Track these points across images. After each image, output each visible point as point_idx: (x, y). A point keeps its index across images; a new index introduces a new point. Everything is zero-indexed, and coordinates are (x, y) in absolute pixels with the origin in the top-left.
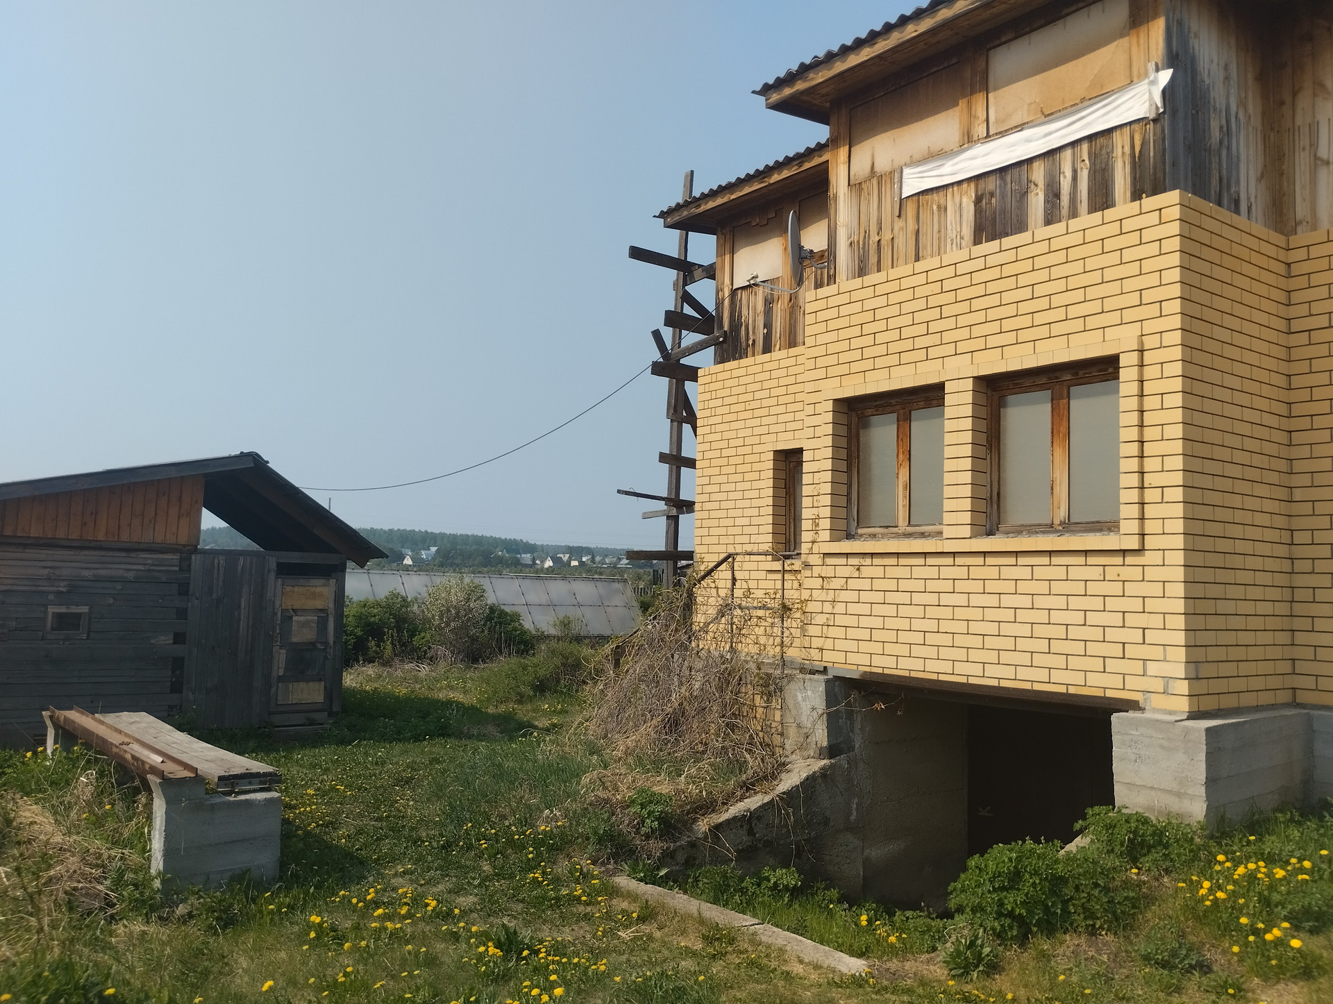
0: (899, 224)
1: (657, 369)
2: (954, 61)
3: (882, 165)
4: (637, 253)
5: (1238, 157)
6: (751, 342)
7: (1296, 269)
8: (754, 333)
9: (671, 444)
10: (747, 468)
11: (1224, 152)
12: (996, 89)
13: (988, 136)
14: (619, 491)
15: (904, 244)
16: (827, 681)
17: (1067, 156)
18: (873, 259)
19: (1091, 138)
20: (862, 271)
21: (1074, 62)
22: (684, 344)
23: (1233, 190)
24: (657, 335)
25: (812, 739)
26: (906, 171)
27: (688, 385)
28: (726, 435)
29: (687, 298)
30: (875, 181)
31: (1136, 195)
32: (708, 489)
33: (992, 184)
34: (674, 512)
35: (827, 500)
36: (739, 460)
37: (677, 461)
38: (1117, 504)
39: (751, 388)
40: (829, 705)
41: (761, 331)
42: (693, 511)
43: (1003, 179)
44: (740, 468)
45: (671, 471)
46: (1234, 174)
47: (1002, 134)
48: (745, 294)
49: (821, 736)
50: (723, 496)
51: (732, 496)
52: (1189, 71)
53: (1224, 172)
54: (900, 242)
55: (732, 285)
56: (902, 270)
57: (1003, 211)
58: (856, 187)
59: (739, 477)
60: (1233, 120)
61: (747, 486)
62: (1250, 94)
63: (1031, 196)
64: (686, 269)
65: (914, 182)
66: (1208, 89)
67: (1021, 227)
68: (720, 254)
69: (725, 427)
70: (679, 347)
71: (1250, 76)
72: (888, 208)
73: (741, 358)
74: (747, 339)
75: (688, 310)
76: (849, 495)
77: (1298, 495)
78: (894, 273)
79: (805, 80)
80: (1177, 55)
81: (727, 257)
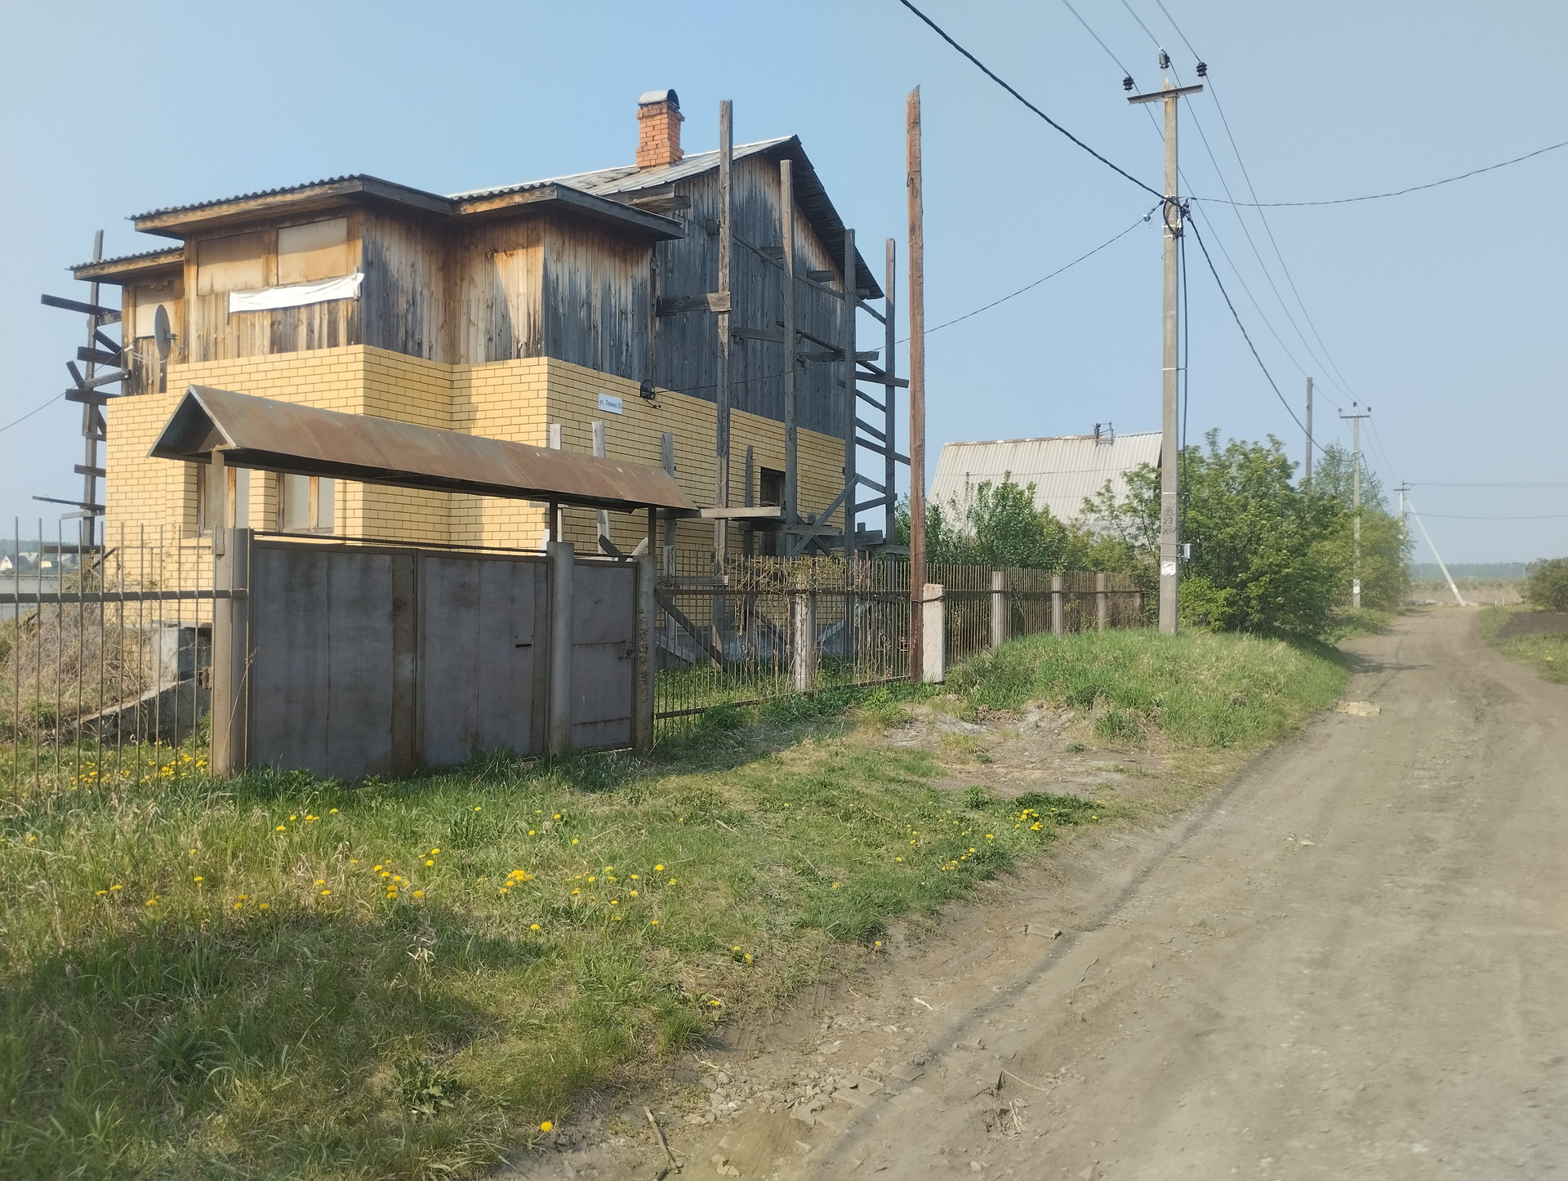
0: (228, 329)
1: (71, 395)
2: (259, 229)
3: (218, 287)
4: (49, 300)
5: (422, 319)
6: (150, 382)
7: (456, 385)
8: (153, 375)
9: (86, 457)
10: (147, 481)
11: (410, 316)
12: (282, 254)
13: (278, 285)
14: (34, 498)
15: (231, 343)
16: (180, 631)
17: (317, 307)
18: (212, 350)
19: (329, 302)
20: (205, 357)
21: (320, 251)
22: (97, 375)
23: (416, 338)
24: (71, 366)
25: (170, 670)
26: (233, 295)
27: (101, 408)
28: (131, 454)
29: (99, 336)
30: (213, 296)
31: (349, 343)
32: (116, 496)
33: (280, 316)
34: (89, 514)
35: (181, 511)
36: (141, 475)
37: (92, 472)
38: (333, 518)
39: (149, 419)
40: (180, 645)
41: (159, 375)
42: (104, 514)
43: (285, 314)
44: (142, 481)
45: (86, 480)
46: (418, 328)
47: (285, 286)
48: (145, 343)
49: (174, 666)
50: (128, 502)
51: (136, 502)
52: (381, 271)
53: (410, 327)
54: (228, 341)
55: (135, 333)
56: (228, 362)
57: (285, 335)
58: (201, 297)
59: (140, 488)
60: (418, 296)
61: (146, 495)
62: (433, 279)
63: (300, 328)
64: (98, 313)
65: (238, 303)
66: (398, 280)
67: (294, 348)
68: (125, 304)
69: (129, 448)
70: (93, 377)
71: (434, 268)
72: (222, 319)
73: (143, 393)
74: (148, 379)
75: (100, 346)
76: (198, 508)
77: (454, 512)
78: (223, 363)
79: (161, 220)
80: (372, 262)
81: (131, 309)
